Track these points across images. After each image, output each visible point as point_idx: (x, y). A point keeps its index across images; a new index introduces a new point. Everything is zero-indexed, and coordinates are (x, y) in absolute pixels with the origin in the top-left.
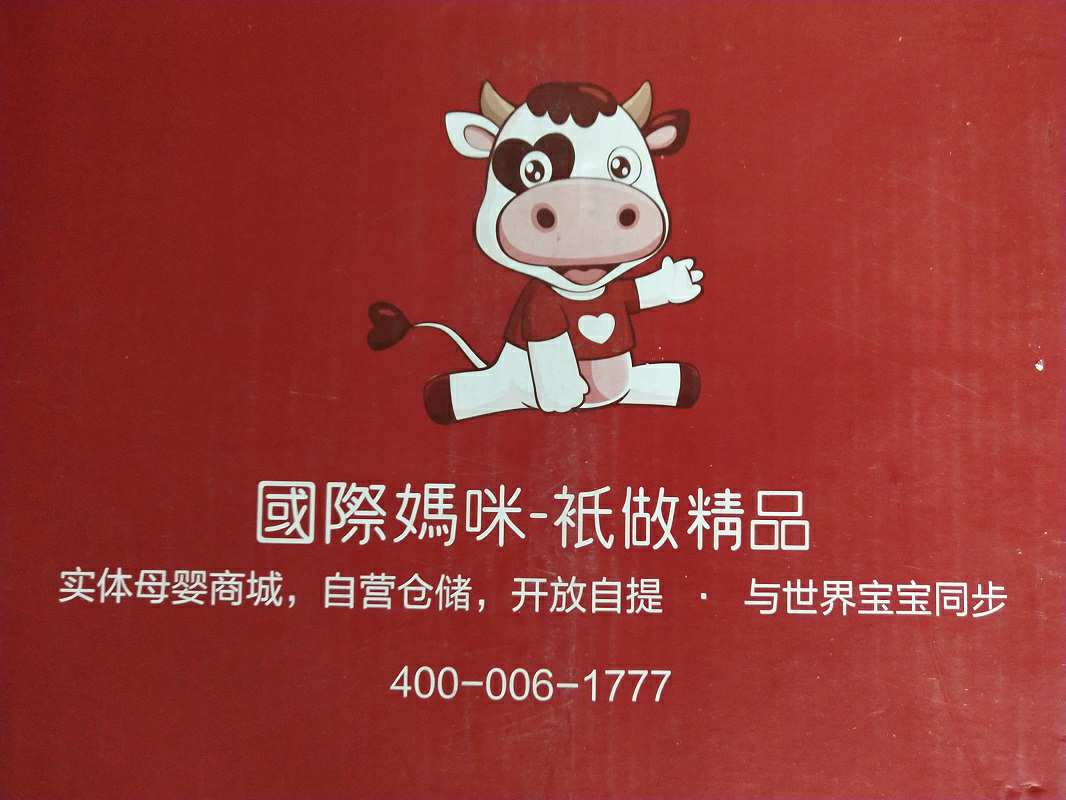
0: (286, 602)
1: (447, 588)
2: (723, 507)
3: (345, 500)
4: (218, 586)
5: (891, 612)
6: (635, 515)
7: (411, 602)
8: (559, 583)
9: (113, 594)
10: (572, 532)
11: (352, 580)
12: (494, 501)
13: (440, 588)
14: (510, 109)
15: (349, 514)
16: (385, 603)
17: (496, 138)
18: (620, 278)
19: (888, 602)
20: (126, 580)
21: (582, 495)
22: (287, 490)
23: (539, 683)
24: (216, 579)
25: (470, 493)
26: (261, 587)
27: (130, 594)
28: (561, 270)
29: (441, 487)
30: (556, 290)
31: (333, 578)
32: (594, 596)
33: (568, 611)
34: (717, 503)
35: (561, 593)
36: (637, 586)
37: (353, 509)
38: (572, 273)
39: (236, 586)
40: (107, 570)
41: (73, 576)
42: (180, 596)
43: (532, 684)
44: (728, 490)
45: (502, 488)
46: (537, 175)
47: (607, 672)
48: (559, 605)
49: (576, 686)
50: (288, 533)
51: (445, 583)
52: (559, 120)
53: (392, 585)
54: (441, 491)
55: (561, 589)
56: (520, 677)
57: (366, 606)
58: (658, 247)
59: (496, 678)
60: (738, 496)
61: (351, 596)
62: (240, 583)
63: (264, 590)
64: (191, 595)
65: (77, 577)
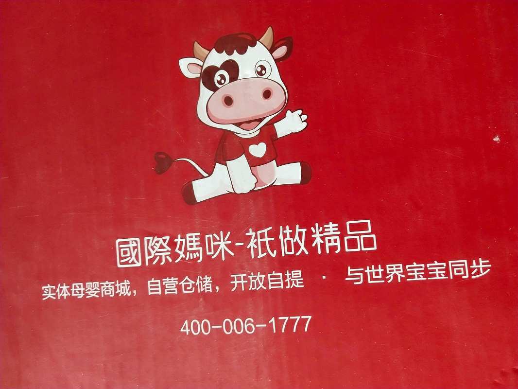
0: (133, 294)
1: (201, 282)
2: (329, 232)
3: (152, 245)
4: (104, 288)
5: (425, 279)
6: (286, 240)
7: (186, 290)
8: (252, 276)
9: (63, 295)
10: (256, 250)
11: (159, 281)
12: (218, 239)
13: (198, 283)
14: (207, 52)
15: (155, 251)
16: (174, 291)
17: (202, 67)
18: (267, 124)
19: (423, 273)
20: (67, 288)
21: (259, 232)
22: (127, 243)
23: (248, 325)
24: (103, 285)
25: (207, 236)
26: (121, 287)
27: (69, 295)
28: (238, 125)
29: (194, 235)
30: (237, 134)
31: (151, 281)
32: (269, 281)
33: (257, 289)
34: (326, 230)
35: (253, 281)
36: (290, 274)
37: (157, 249)
38: (243, 125)
39: (111, 288)
40: (59, 285)
41: (47, 288)
42: (89, 294)
43: (245, 326)
44: (331, 223)
45: (221, 233)
46: (223, 81)
47: (280, 318)
48: (253, 287)
49: (265, 325)
50: (130, 262)
51: (200, 280)
52: (230, 53)
53: (177, 282)
54: (194, 237)
55: (254, 279)
56: (238, 323)
57: (166, 293)
58: (283, 106)
59: (228, 324)
60: (336, 225)
61: (160, 289)
62: (113, 286)
63: (123, 289)
64: (93, 293)
65: (48, 289)
